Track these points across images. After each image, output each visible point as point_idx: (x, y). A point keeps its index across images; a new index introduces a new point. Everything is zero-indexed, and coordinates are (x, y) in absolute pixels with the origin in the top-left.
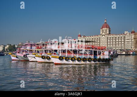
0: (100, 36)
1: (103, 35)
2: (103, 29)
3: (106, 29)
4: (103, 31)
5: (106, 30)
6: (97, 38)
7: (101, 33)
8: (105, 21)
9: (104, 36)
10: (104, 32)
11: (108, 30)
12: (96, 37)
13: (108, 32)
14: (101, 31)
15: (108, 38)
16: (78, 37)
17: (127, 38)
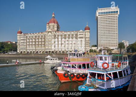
0: (45, 33)
1: (49, 32)
2: (50, 24)
3: (53, 24)
4: (49, 27)
5: (54, 26)
6: (42, 36)
7: (47, 29)
8: (53, 15)
9: (50, 34)
10: (51, 28)
11: (56, 26)
12: (40, 34)
13: (56, 29)
14: (47, 27)
15: (55, 36)
16: (18, 34)
17: (80, 36)
